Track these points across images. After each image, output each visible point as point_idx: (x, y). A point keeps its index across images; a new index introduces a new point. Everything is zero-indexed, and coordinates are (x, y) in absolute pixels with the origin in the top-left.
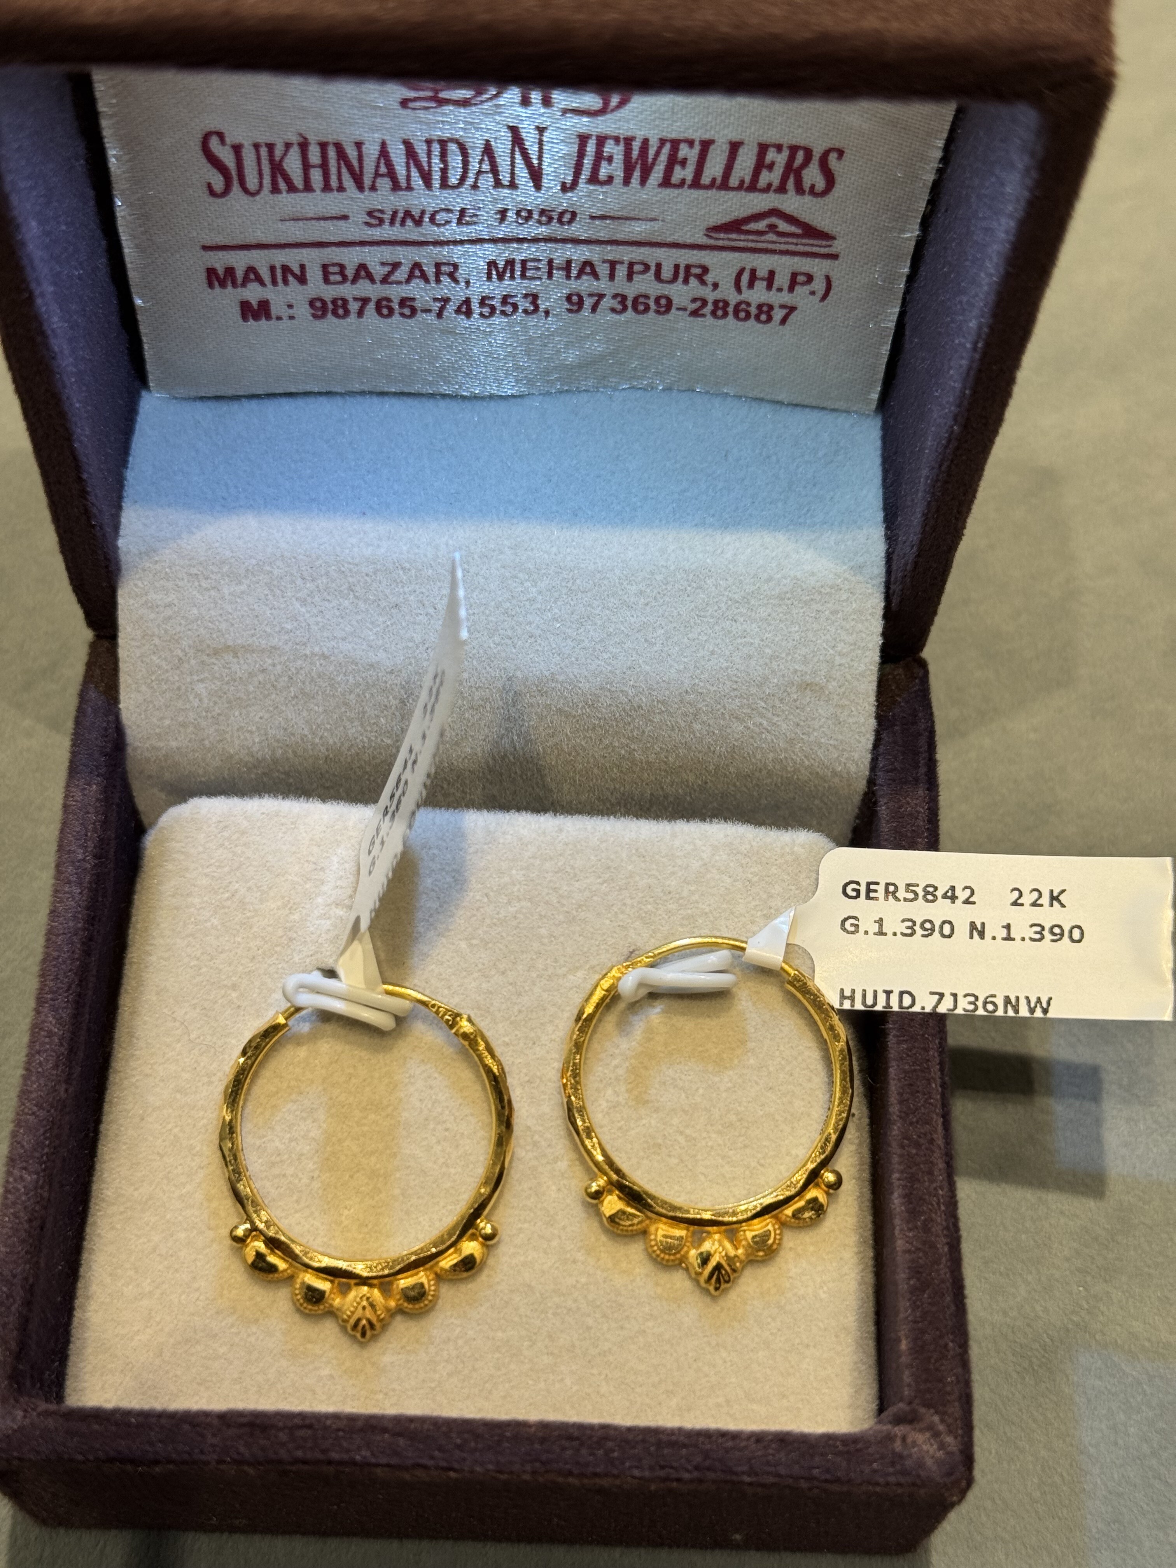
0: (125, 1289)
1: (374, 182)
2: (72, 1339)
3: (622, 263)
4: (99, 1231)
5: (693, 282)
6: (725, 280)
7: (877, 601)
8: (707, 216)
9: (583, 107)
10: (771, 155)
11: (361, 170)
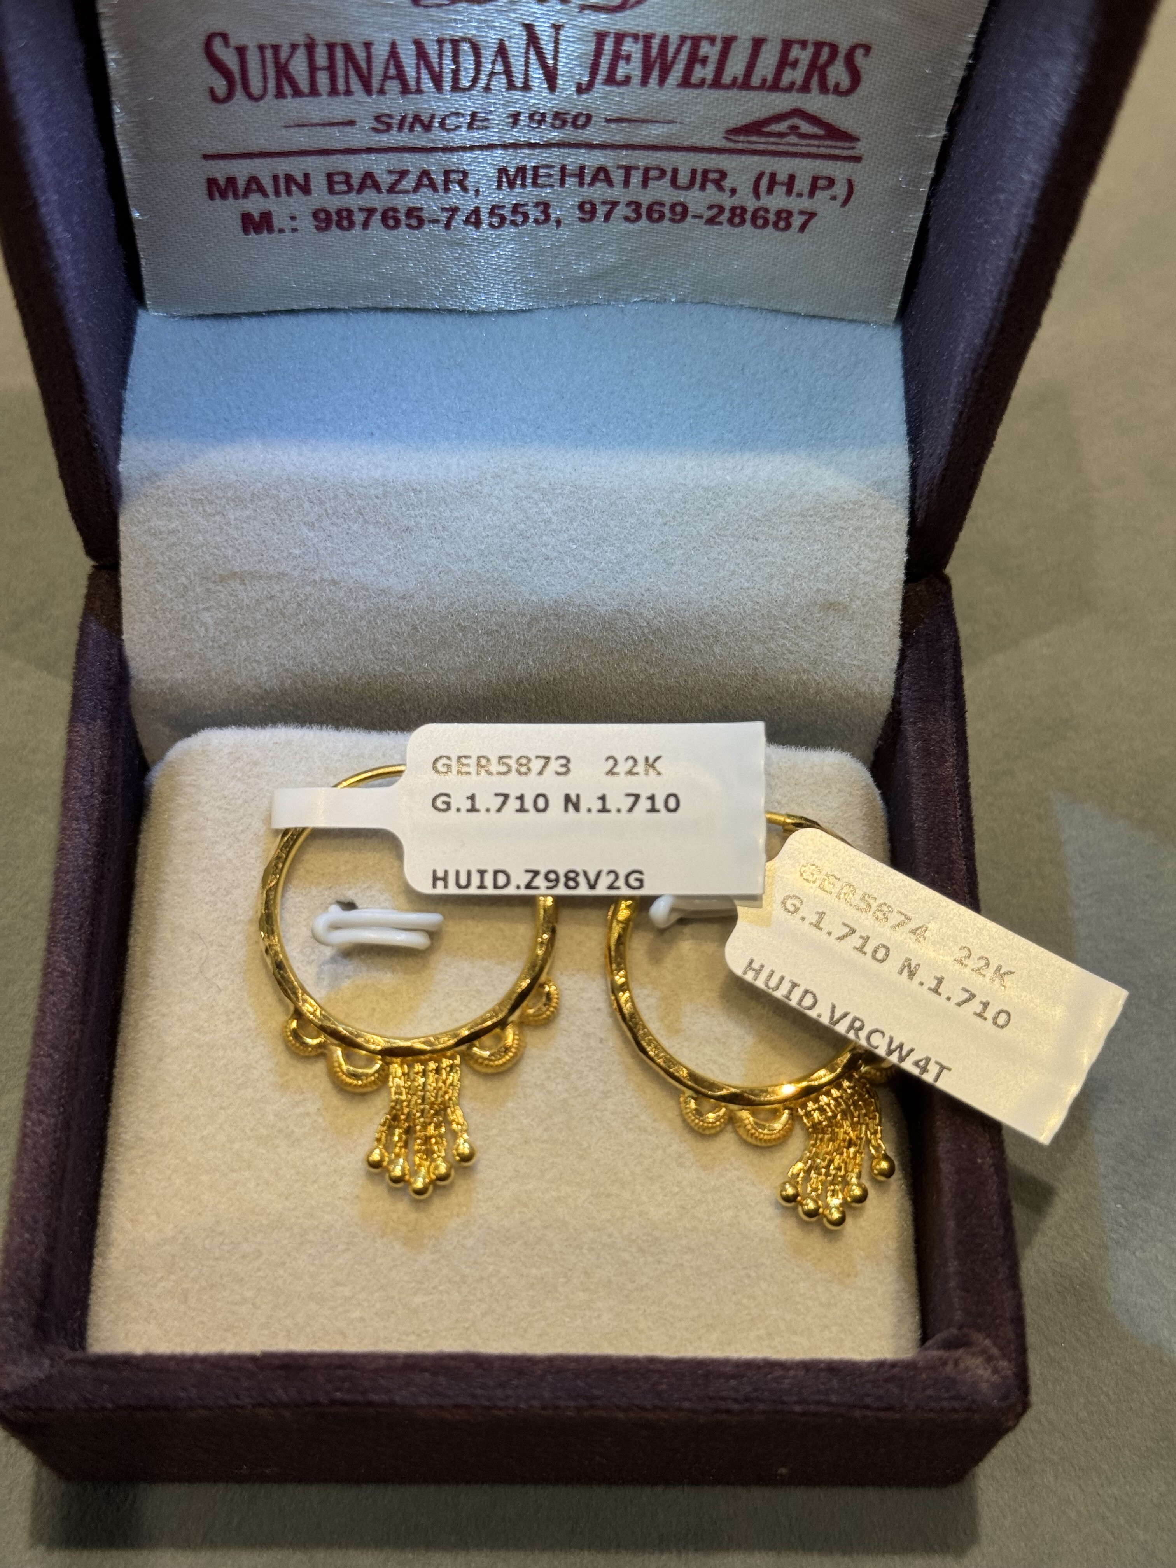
0: (146, 1234)
1: (382, 85)
2: (93, 1288)
4: (117, 1176)
5: (710, 187)
6: (744, 185)
7: (902, 517)
8: (727, 117)
9: (601, 3)
10: (795, 52)
11: (370, 73)
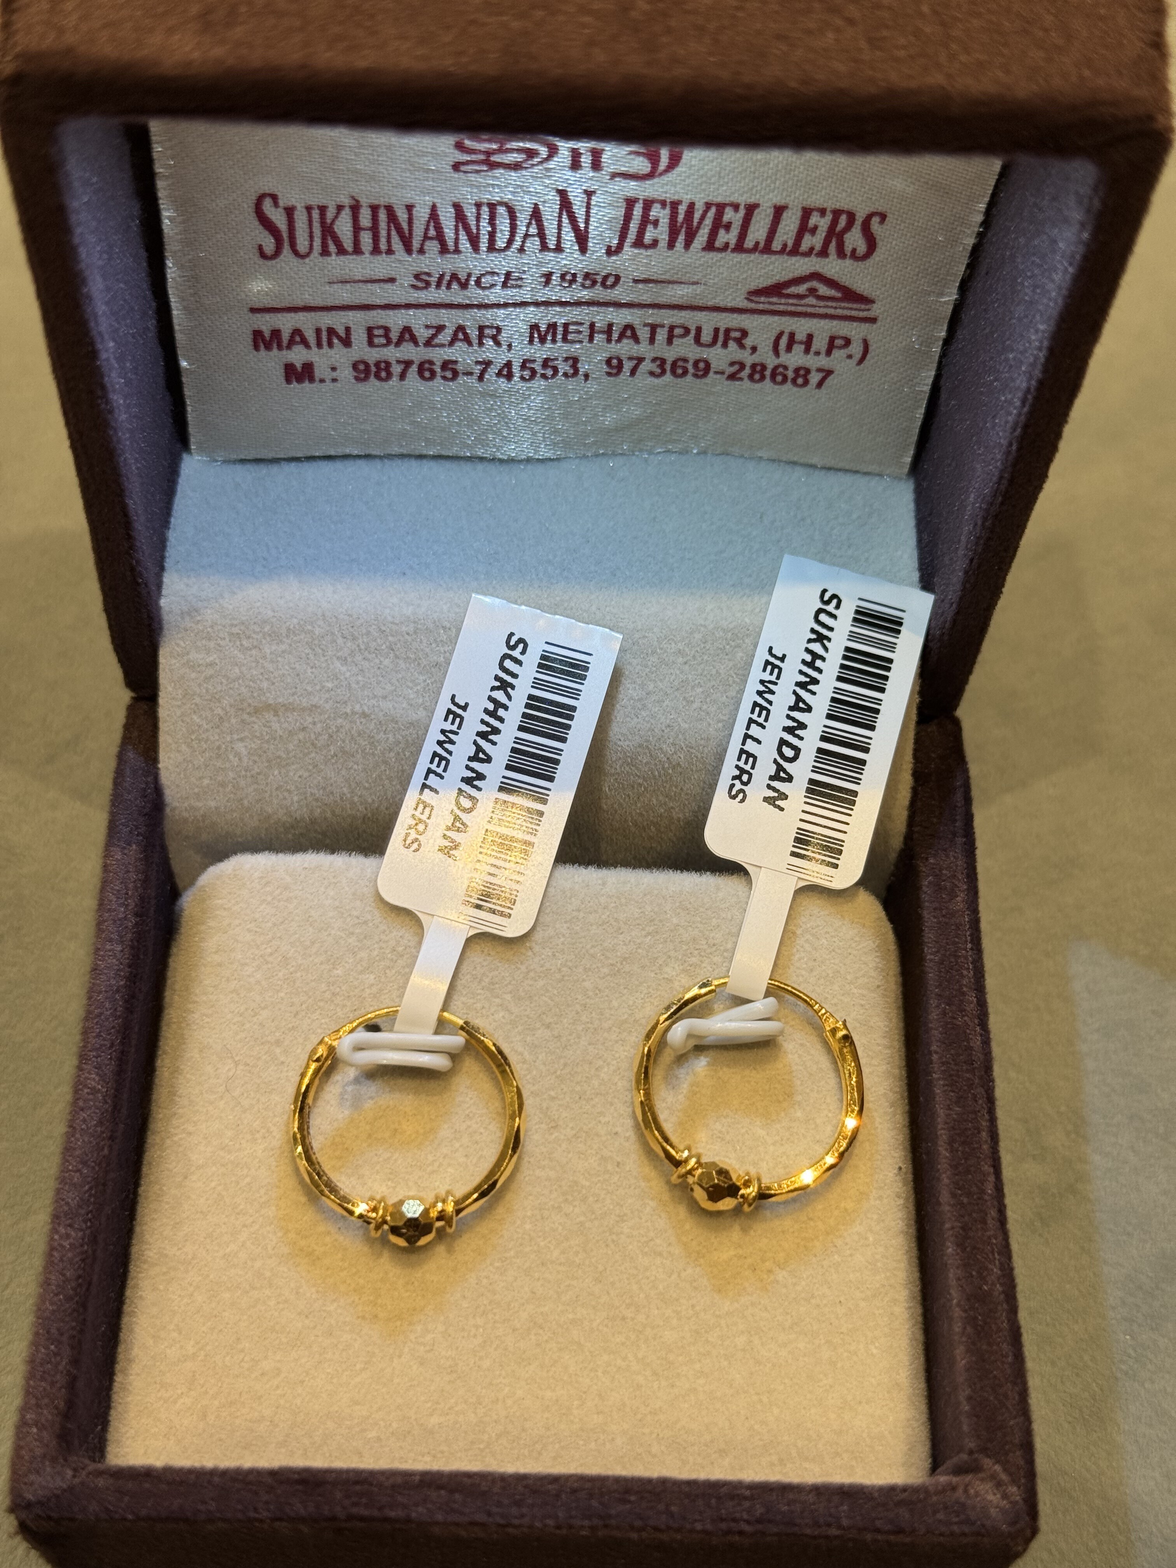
0: (168, 1351)
1: (422, 245)
2: (113, 1405)
3: (663, 326)
4: (140, 1293)
5: (732, 345)
6: (763, 344)
8: (749, 279)
9: (632, 171)
10: (814, 220)
11: (411, 233)
